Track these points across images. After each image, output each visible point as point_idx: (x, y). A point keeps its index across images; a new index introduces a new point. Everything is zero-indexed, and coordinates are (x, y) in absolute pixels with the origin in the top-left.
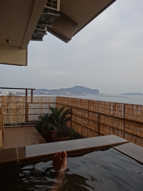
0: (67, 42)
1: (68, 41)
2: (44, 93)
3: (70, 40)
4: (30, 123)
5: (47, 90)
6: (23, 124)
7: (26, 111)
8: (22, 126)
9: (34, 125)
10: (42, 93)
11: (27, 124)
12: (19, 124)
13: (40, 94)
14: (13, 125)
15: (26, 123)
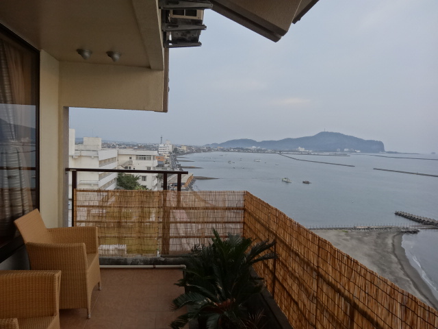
0: (276, 39)
1: (278, 35)
2: (247, 149)
3: (283, 32)
4: (172, 259)
5: (252, 142)
6: (156, 262)
7: (164, 228)
8: (152, 266)
9: (182, 266)
10: (242, 149)
11: (167, 261)
12: (146, 262)
13: (238, 151)
14: (131, 264)
15: (163, 259)
